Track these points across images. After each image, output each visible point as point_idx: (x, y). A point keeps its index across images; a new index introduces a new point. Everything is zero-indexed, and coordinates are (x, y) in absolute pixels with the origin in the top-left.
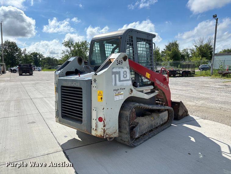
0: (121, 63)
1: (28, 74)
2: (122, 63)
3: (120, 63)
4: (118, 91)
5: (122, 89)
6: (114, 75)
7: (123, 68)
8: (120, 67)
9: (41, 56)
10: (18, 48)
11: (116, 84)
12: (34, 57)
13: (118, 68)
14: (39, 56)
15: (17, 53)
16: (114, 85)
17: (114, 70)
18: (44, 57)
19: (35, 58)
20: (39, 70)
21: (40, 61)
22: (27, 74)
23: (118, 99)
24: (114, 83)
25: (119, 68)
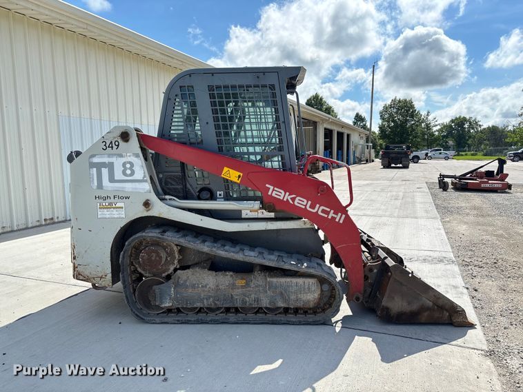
0: (115, 147)
1: (401, 165)
2: (118, 146)
3: (112, 147)
4: (108, 200)
5: (122, 198)
6: (95, 169)
7: (121, 156)
8: (112, 154)
9: (474, 124)
10: (415, 111)
11: (100, 186)
12: (459, 127)
13: (106, 156)
14: (468, 124)
15: (413, 122)
16: (95, 188)
17: (96, 160)
18: (480, 126)
19: (458, 131)
20: (447, 158)
21: (470, 137)
22: (398, 165)
23: (108, 216)
24: (96, 184)
25: (110, 155)
